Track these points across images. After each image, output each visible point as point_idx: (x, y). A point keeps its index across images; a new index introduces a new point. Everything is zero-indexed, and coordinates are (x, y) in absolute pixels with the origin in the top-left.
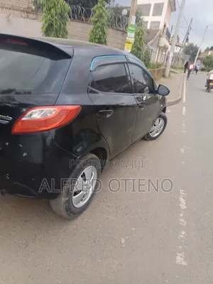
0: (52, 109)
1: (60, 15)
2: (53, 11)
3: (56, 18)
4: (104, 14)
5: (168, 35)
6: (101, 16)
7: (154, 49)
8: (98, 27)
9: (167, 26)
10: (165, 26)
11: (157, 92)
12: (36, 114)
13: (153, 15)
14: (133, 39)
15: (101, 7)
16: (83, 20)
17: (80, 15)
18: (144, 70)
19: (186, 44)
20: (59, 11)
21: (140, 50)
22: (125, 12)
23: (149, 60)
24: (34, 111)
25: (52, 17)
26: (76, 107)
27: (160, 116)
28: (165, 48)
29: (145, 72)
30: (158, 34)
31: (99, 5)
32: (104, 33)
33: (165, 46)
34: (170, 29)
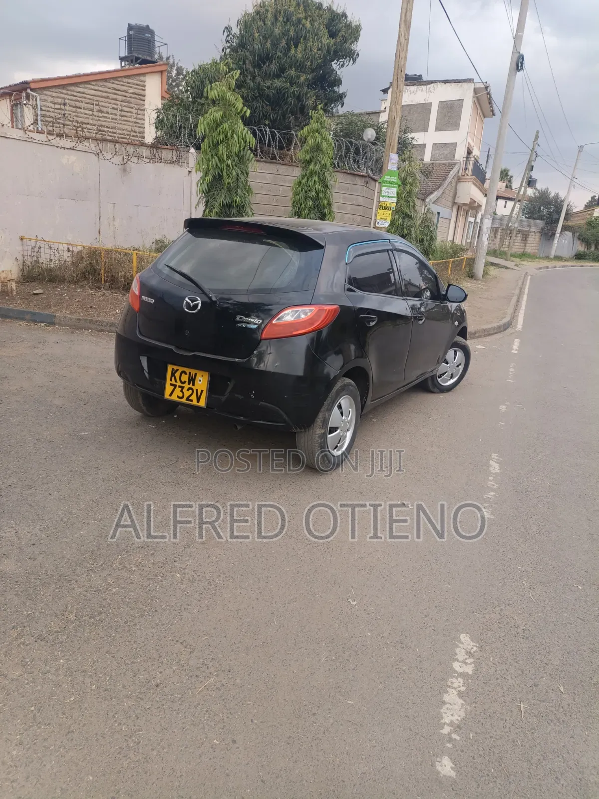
0: (307, 309)
1: (237, 155)
2: (222, 148)
3: (229, 162)
4: (325, 145)
5: (479, 175)
6: (317, 148)
7: (445, 212)
8: (312, 173)
9: (476, 152)
10: (469, 152)
11: (445, 298)
12: (288, 316)
13: (438, 129)
14: (395, 200)
15: (317, 131)
16: (274, 158)
17: (269, 145)
18: (421, 262)
19: (530, 192)
20: (236, 149)
21: (409, 217)
22: (370, 134)
23: (432, 239)
24: (286, 312)
25: (221, 160)
26: (335, 307)
27: (456, 345)
28: (473, 207)
29: (422, 266)
30: (452, 174)
31: (314, 125)
32: (327, 186)
33: (473, 201)
34: (482, 162)
